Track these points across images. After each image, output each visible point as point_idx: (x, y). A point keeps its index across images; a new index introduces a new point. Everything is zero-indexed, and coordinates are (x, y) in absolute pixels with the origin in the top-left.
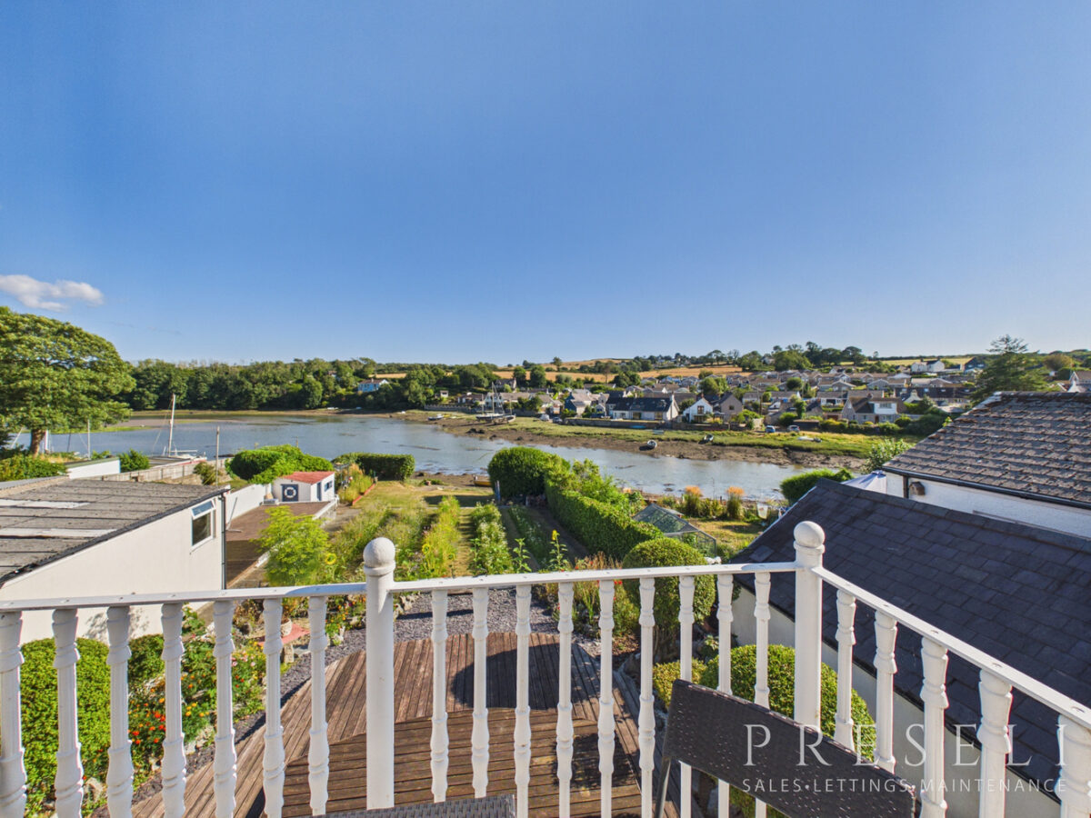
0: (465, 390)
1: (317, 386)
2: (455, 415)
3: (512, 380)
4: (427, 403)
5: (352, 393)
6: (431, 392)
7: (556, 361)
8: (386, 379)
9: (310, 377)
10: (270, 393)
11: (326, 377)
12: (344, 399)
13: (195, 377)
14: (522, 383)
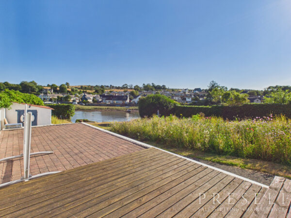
3: (50, 89)
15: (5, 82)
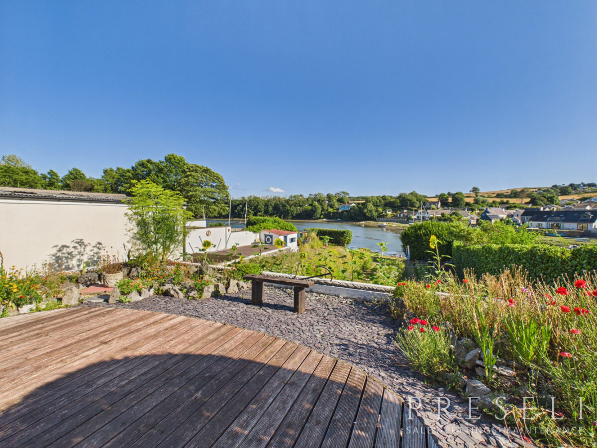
0: (403, 209)
1: (319, 208)
2: (394, 225)
3: (437, 202)
4: (378, 217)
5: (336, 211)
6: (380, 210)
7: (475, 190)
8: (355, 203)
9: (316, 203)
10: (297, 211)
11: (323, 203)
12: (332, 214)
13: (267, 204)
14: (445, 204)
15: (384, 196)
